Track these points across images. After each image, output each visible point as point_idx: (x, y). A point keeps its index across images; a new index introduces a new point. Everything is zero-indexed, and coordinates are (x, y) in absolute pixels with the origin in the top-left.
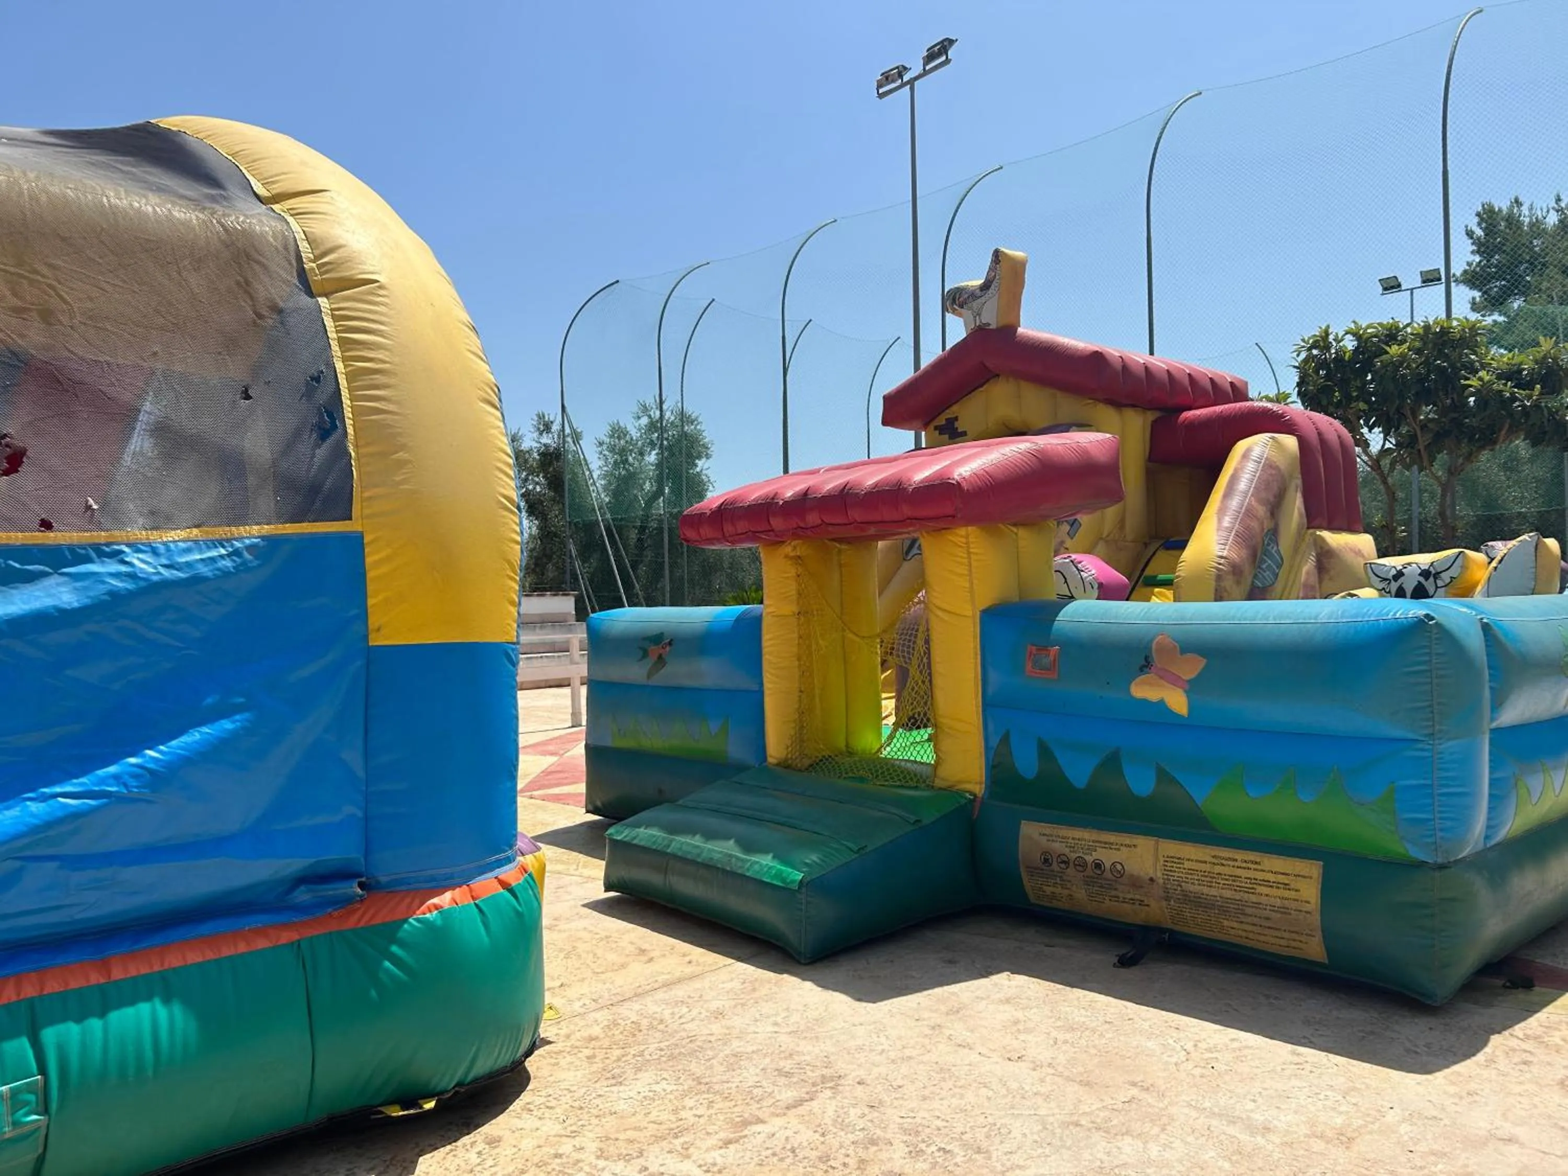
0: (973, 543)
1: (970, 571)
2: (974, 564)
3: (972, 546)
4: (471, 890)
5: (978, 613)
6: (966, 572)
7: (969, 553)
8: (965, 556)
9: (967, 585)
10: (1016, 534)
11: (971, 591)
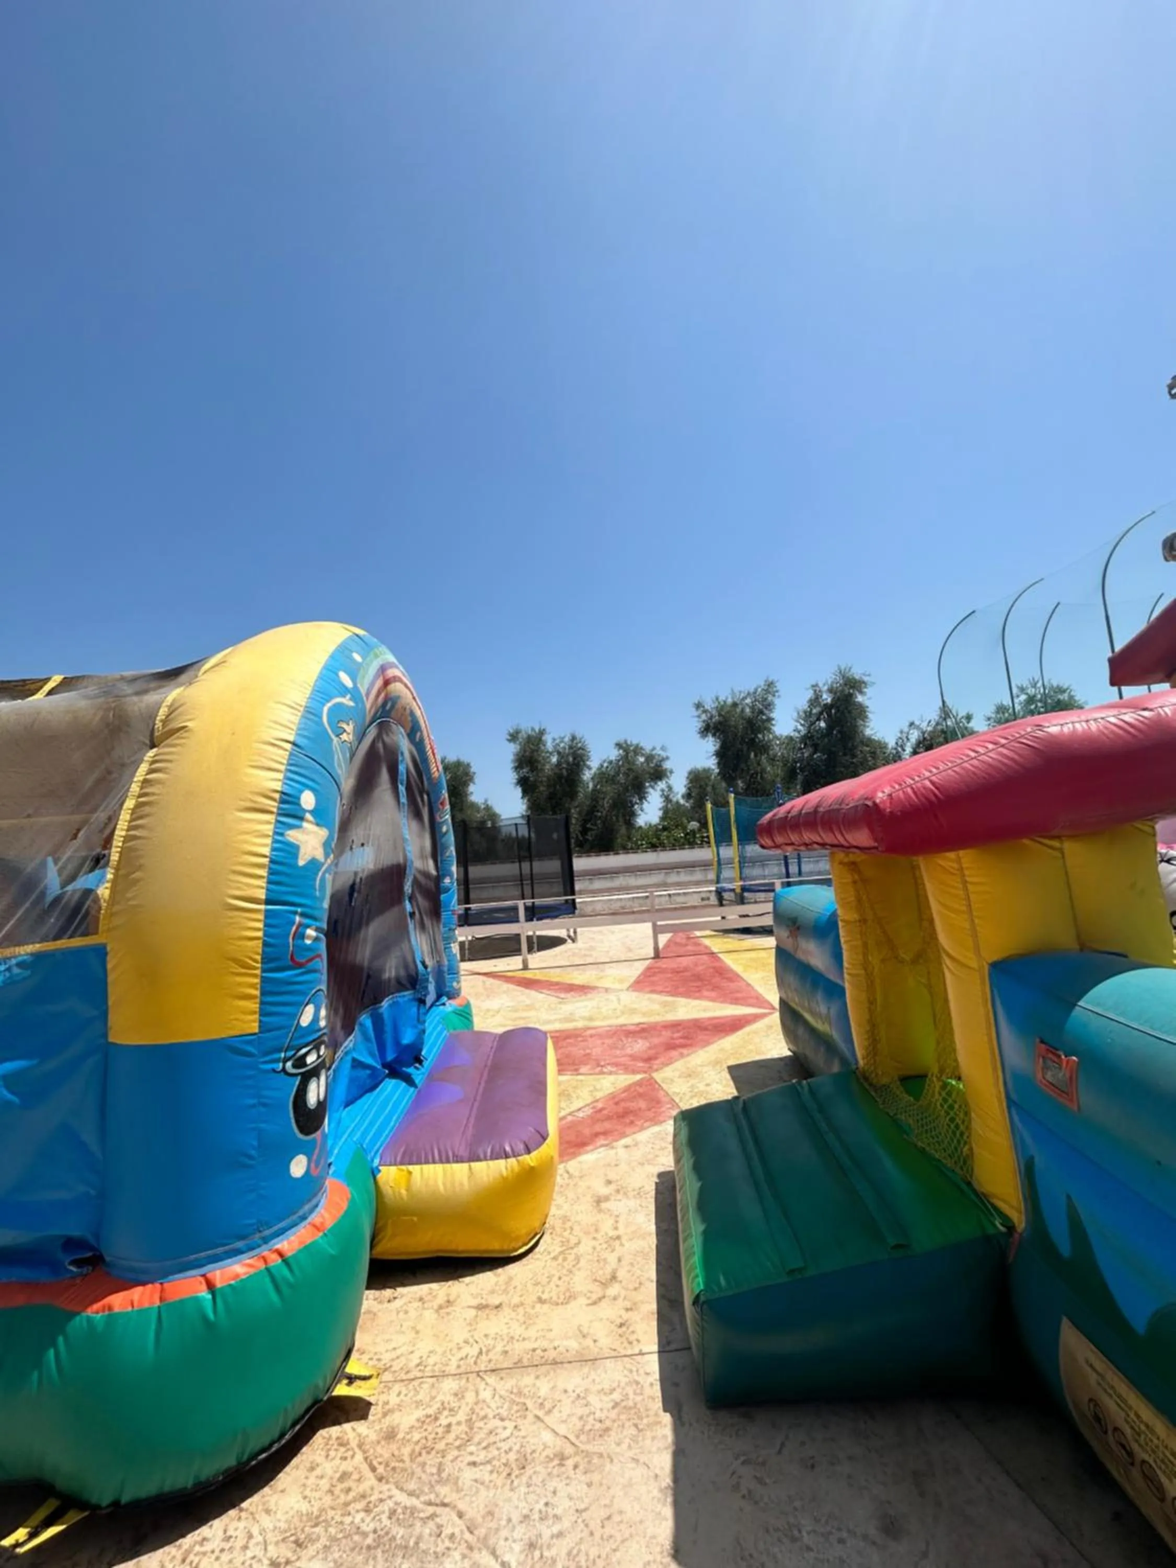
0: (967, 868)
1: (969, 906)
2: (972, 897)
3: (967, 872)
4: (162, 1291)
5: (986, 968)
6: (964, 908)
7: (965, 883)
8: (961, 886)
9: (967, 925)
10: (1061, 851)
11: (974, 934)
